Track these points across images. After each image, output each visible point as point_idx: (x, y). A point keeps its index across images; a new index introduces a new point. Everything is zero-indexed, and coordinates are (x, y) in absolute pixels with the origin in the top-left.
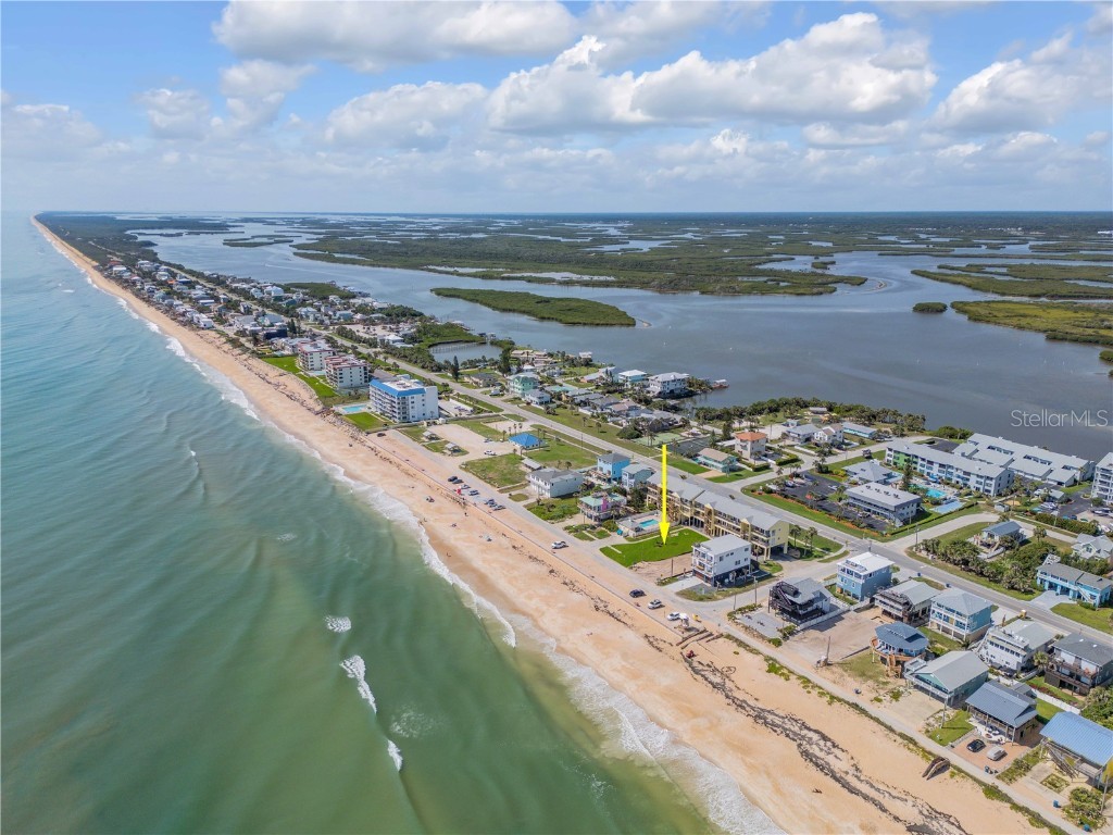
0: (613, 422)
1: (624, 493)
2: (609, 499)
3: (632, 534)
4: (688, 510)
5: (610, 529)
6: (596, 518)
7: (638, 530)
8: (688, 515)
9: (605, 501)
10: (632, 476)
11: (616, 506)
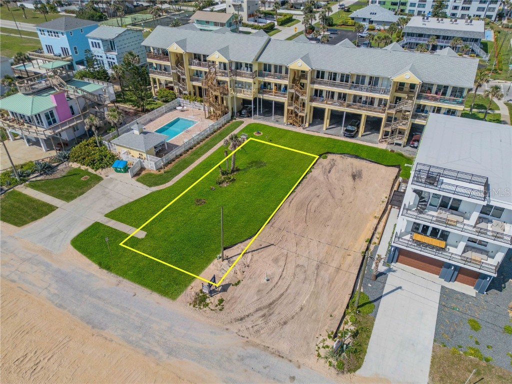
0: (66, 11)
1: (102, 76)
2: (71, 90)
3: (151, 164)
4: (250, 85)
5: (92, 164)
6: (52, 142)
7: (160, 150)
8: (249, 95)
9: (61, 98)
10: (110, 45)
11: (93, 104)
